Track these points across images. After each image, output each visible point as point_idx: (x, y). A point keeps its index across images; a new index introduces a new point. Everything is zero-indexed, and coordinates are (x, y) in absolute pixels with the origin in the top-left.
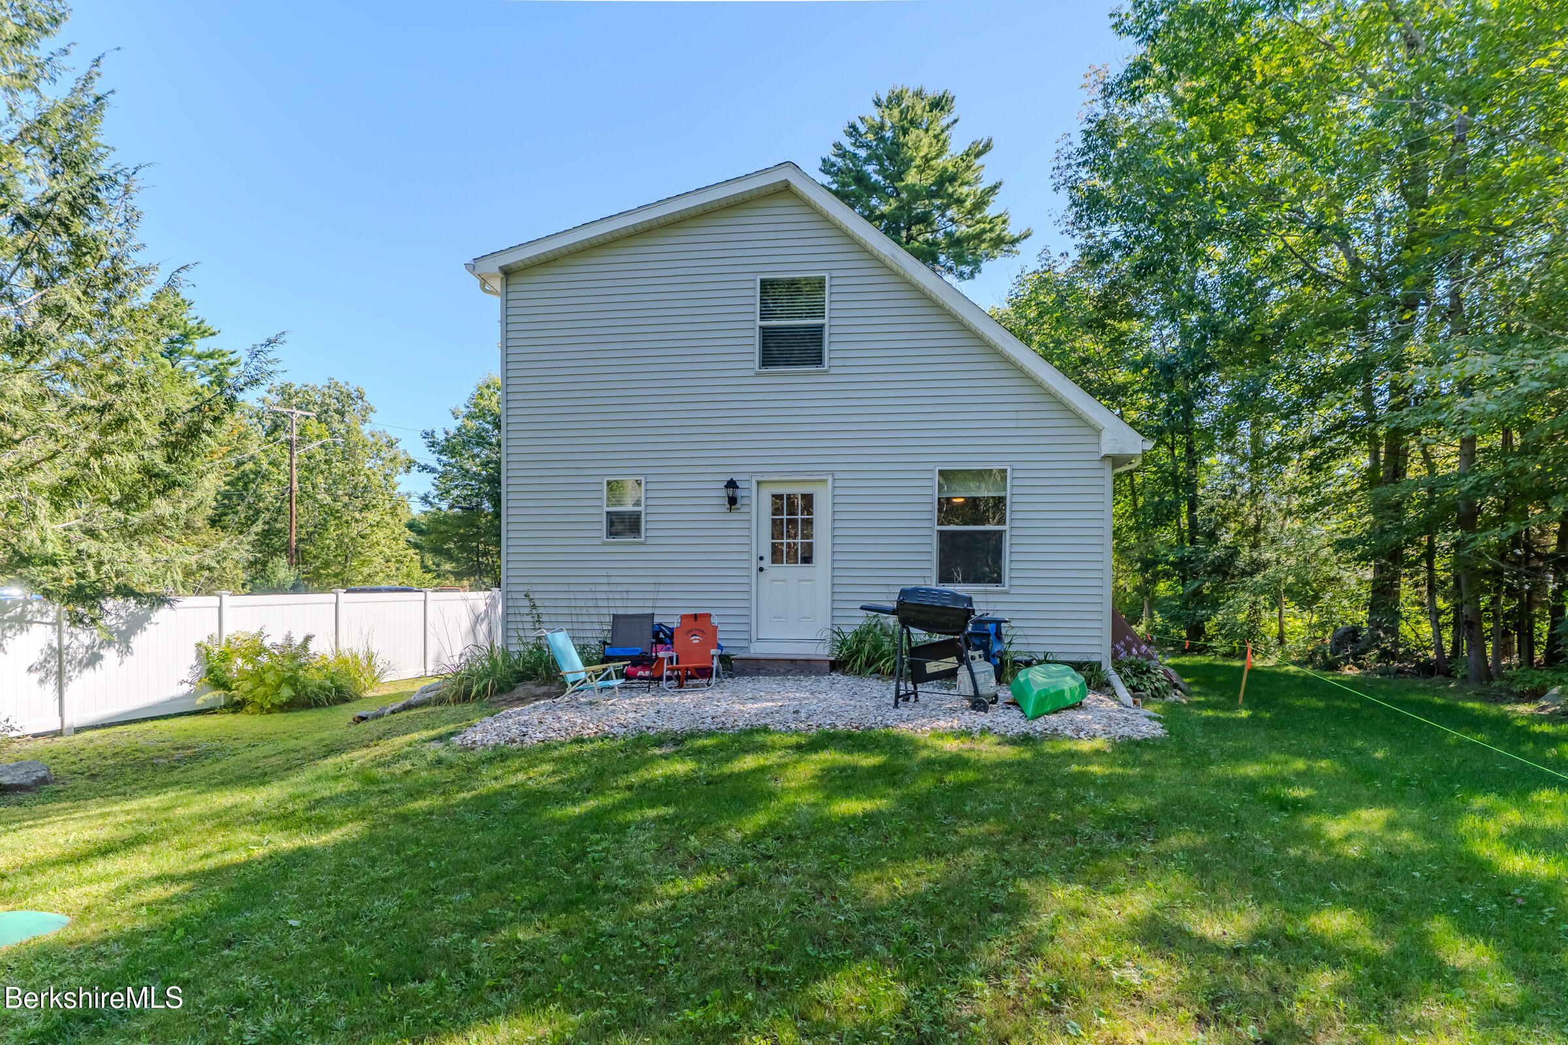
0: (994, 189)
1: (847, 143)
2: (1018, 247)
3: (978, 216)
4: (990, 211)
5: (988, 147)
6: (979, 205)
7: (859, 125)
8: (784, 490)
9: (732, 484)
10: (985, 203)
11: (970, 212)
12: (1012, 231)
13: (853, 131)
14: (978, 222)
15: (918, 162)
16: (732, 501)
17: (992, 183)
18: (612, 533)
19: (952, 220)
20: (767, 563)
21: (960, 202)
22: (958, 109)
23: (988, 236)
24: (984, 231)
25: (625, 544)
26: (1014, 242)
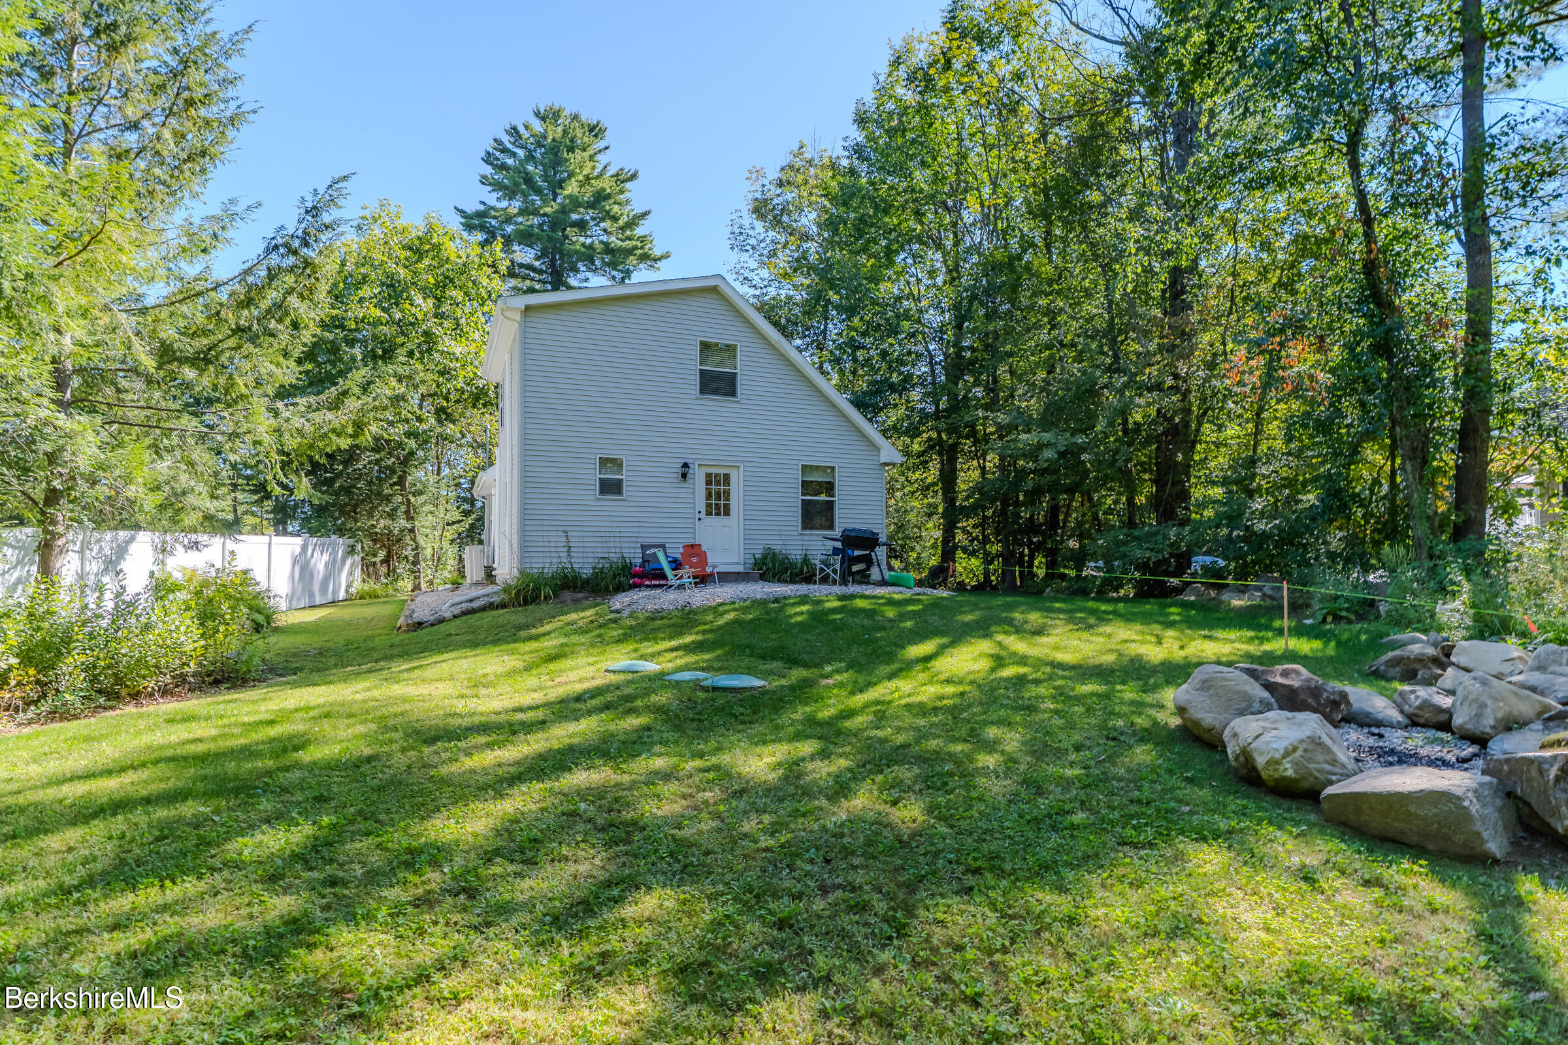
0: (645, 215)
1: (506, 140)
2: (659, 264)
3: (628, 233)
4: (639, 231)
5: (634, 176)
6: (631, 224)
7: (522, 130)
8: (714, 471)
9: (686, 465)
10: (637, 225)
11: (622, 228)
12: (657, 252)
13: (514, 132)
14: (629, 238)
15: (581, 178)
16: (684, 476)
17: (642, 210)
18: (602, 492)
19: (605, 230)
20: (703, 515)
21: (615, 219)
22: (609, 139)
23: (639, 252)
24: (636, 248)
25: (611, 500)
26: (655, 260)
